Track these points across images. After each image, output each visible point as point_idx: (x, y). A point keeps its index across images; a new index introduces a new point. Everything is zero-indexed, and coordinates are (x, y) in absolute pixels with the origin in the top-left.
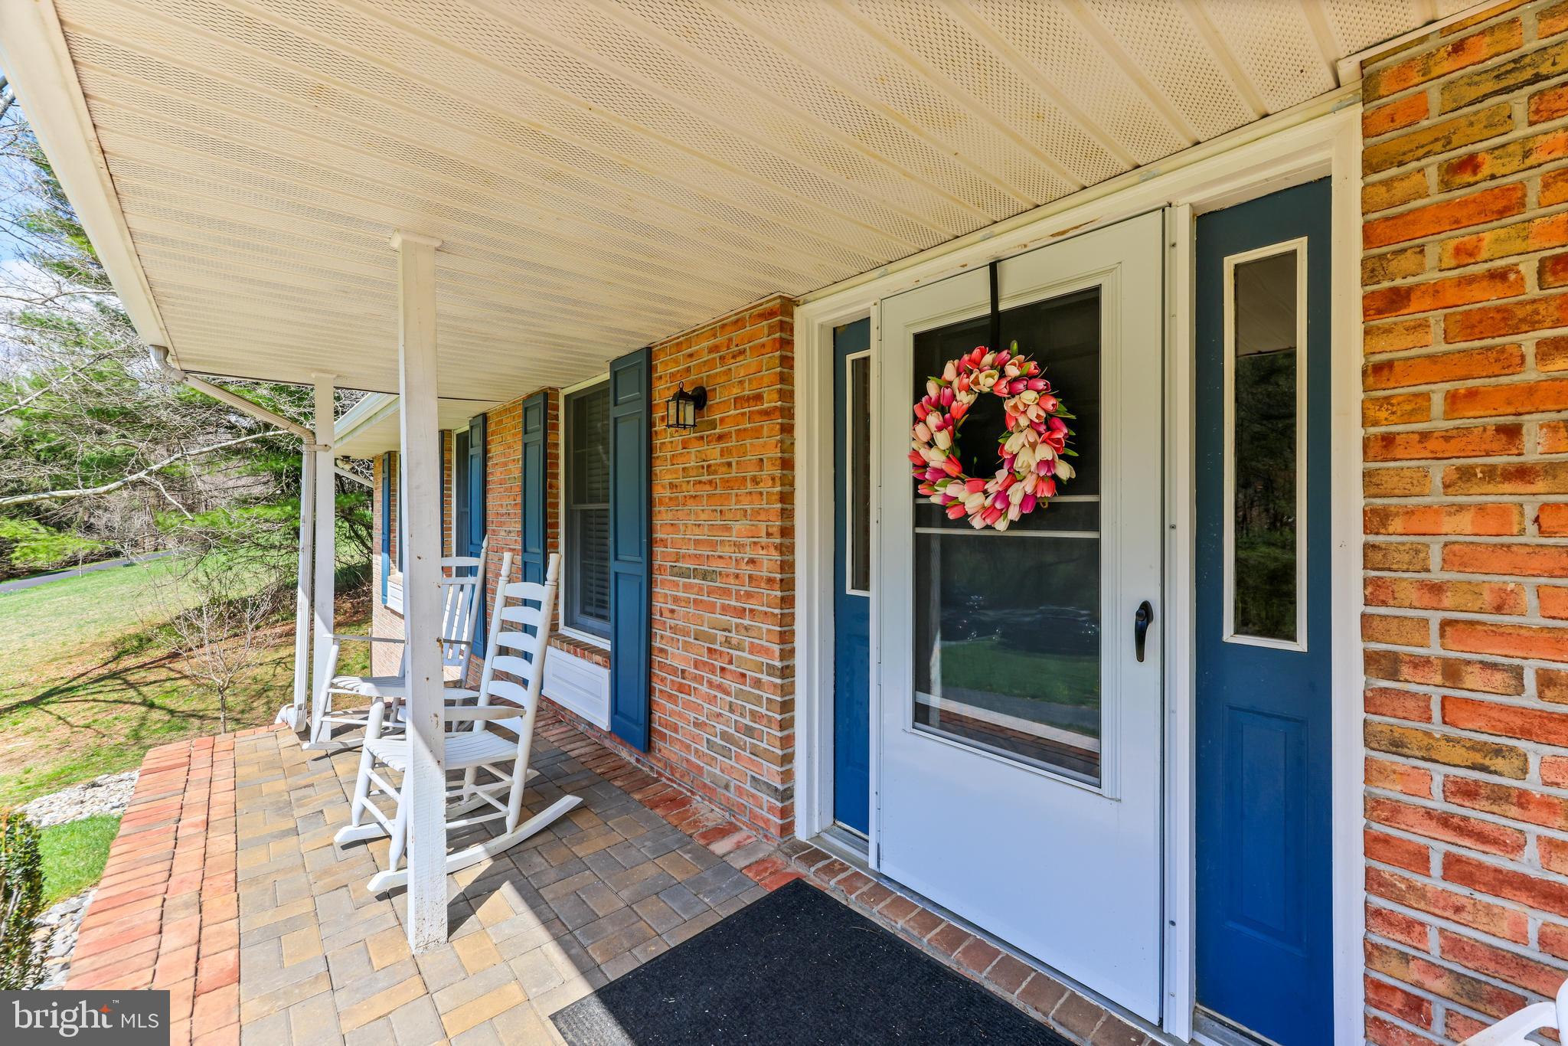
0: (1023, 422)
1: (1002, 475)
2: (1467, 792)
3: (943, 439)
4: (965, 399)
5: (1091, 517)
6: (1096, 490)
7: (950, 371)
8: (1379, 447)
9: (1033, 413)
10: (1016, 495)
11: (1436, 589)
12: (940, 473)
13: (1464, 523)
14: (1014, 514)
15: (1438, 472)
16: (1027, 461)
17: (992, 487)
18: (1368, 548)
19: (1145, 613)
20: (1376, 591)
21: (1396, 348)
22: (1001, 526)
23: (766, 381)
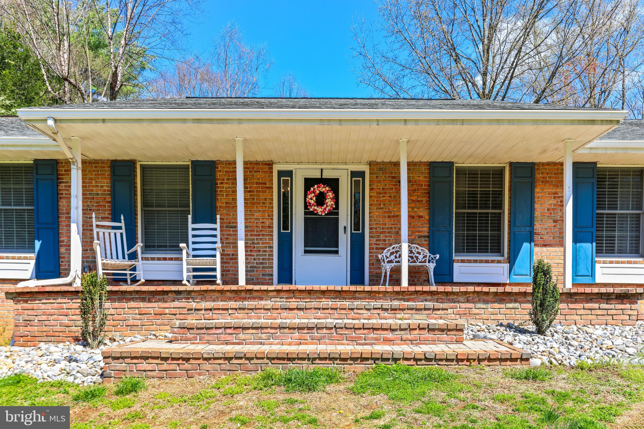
0: (329, 197)
1: (325, 206)
2: (377, 240)
3: (314, 198)
4: (318, 192)
5: (337, 214)
6: (338, 210)
7: (316, 186)
8: (371, 205)
9: (331, 197)
10: (327, 209)
11: (375, 220)
12: (313, 205)
13: (377, 213)
14: (326, 212)
15: (375, 208)
16: (329, 204)
17: (323, 208)
18: (370, 216)
19: (345, 228)
20: (370, 221)
21: (372, 194)
22: (324, 214)
23: (268, 180)
